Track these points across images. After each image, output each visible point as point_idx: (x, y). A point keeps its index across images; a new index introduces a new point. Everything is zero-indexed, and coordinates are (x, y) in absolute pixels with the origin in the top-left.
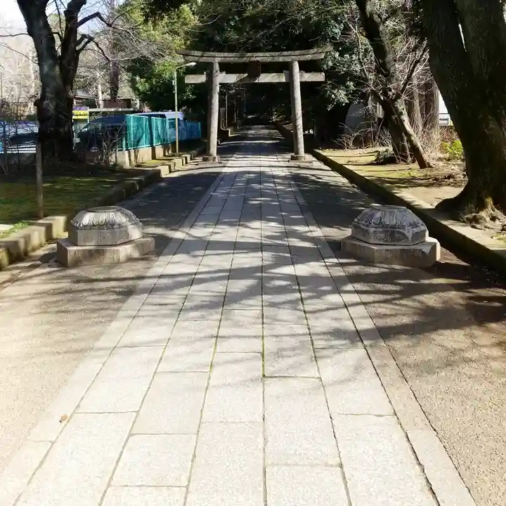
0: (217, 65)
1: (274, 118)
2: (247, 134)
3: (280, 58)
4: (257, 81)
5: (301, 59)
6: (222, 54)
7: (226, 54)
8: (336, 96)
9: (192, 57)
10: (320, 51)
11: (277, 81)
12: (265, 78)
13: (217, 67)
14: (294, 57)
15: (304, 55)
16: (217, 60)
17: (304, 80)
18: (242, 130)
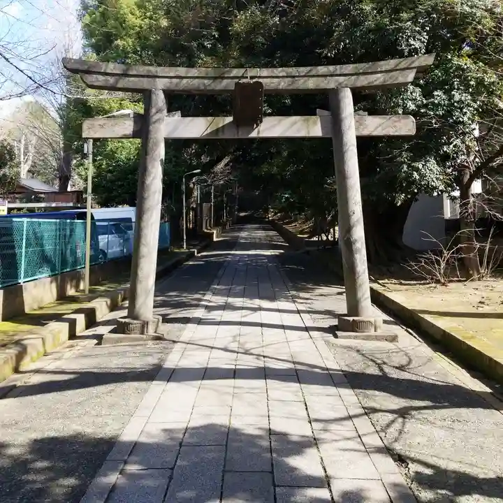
0: (162, 96)
1: (271, 216)
2: (238, 237)
3: (310, 79)
4: (254, 134)
5: (359, 84)
6: (172, 72)
7: (182, 71)
8: (422, 176)
9: (101, 78)
10: (403, 65)
11: (303, 134)
12: (273, 127)
13: (160, 99)
14: (341, 79)
15: (365, 74)
16: (161, 84)
17: (365, 132)
18: (233, 230)
